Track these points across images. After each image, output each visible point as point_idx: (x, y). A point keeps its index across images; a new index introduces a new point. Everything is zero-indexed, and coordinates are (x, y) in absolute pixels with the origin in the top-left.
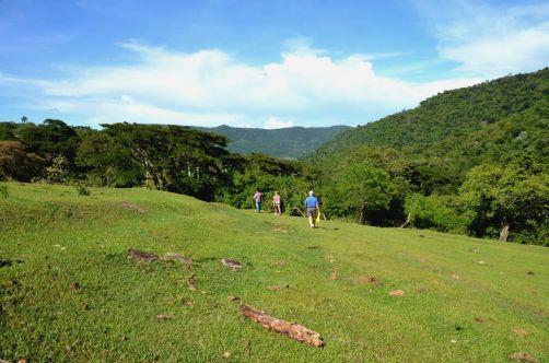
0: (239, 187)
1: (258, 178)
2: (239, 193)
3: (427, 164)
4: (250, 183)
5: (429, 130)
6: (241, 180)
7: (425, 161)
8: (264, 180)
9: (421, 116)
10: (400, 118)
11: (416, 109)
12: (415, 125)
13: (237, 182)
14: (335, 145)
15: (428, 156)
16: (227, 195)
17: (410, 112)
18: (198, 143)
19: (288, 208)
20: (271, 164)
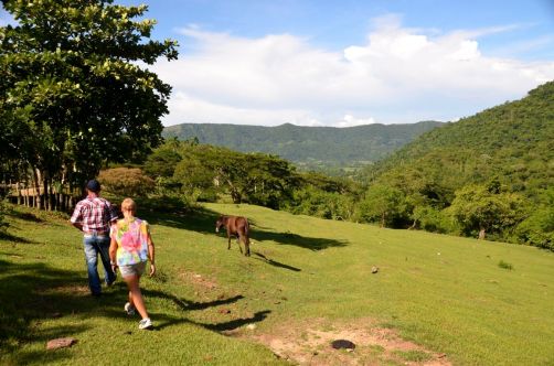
0: (297, 200)
1: (312, 194)
2: (298, 205)
3: (525, 170)
4: (305, 197)
5: (539, 127)
6: (299, 196)
7: (523, 166)
9: (530, 109)
10: (501, 112)
11: (523, 101)
12: (520, 121)
13: (295, 197)
14: (418, 146)
15: (529, 160)
16: (288, 207)
17: (515, 104)
18: (266, 168)
19: (334, 217)
20: (324, 182)
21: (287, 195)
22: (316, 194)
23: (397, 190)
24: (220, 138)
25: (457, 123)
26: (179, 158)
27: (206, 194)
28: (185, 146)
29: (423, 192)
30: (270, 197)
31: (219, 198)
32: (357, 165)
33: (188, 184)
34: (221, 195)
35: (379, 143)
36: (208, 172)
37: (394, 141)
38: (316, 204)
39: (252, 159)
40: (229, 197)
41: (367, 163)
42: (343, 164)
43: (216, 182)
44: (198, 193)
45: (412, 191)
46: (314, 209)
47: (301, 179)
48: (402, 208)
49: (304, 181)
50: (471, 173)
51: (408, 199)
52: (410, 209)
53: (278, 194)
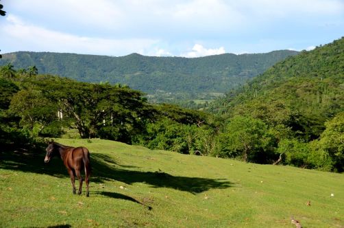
0: (152, 134)
1: (167, 127)
2: (152, 139)
4: (160, 131)
6: (153, 129)
8: (172, 129)
13: (149, 130)
16: (142, 141)
18: (117, 99)
19: (192, 151)
20: (179, 113)
21: (140, 128)
22: (172, 127)
23: (260, 121)
24: (61, 68)
25: (312, 52)
26: (16, 89)
27: (49, 129)
28: (23, 76)
29: (287, 124)
30: (121, 131)
31: (64, 133)
32: (208, 97)
33: (27, 118)
34: (67, 130)
35: (230, 74)
36: (50, 104)
37: (246, 71)
38: (171, 137)
39: (101, 89)
40: (75, 132)
41: (217, 94)
42: (193, 96)
43: (60, 115)
44: (39, 127)
45: (275, 123)
46: (170, 143)
47: (155, 111)
48: (265, 142)
49: (158, 113)
50: (329, 103)
51: (271, 132)
52: (275, 142)
53: (129, 127)
